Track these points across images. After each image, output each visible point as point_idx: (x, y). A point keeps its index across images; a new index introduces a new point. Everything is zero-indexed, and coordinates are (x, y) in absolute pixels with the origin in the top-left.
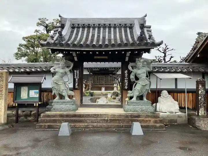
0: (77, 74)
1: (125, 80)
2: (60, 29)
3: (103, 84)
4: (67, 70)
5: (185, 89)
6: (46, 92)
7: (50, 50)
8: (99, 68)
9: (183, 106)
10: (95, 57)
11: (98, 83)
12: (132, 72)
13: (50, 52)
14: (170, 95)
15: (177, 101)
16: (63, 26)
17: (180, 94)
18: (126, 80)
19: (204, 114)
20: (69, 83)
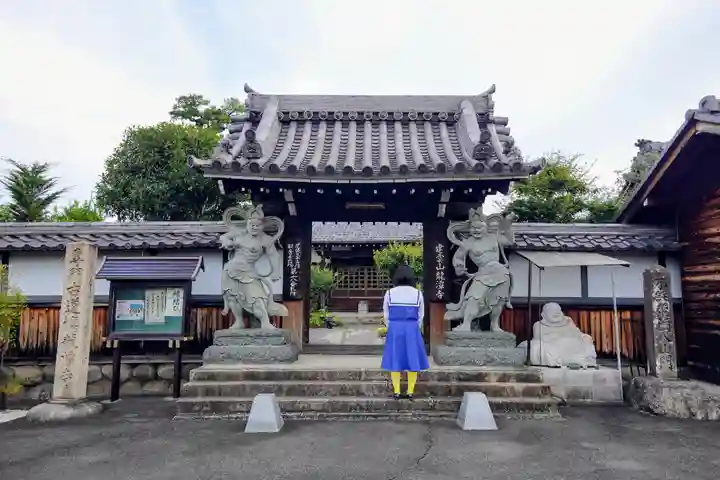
0: (294, 254)
1: (438, 274)
2: (247, 126)
3: (361, 293)
4: (269, 241)
5: (611, 299)
6: (202, 307)
7: (220, 182)
8: (350, 244)
9: (606, 349)
10: (349, 206)
11: (349, 289)
12: (456, 247)
13: (221, 188)
14: (567, 318)
15: (589, 333)
16: (255, 119)
17: (598, 314)
18: (440, 271)
19: (671, 368)
20: (274, 281)
